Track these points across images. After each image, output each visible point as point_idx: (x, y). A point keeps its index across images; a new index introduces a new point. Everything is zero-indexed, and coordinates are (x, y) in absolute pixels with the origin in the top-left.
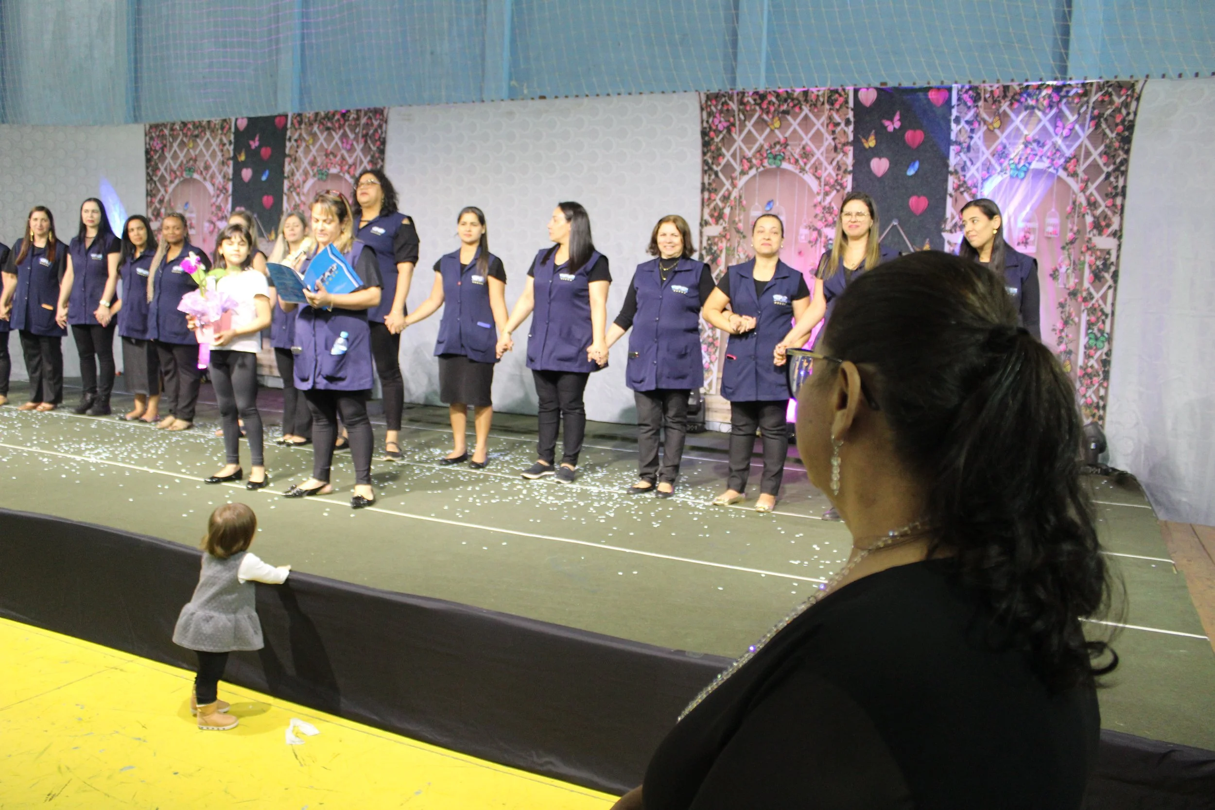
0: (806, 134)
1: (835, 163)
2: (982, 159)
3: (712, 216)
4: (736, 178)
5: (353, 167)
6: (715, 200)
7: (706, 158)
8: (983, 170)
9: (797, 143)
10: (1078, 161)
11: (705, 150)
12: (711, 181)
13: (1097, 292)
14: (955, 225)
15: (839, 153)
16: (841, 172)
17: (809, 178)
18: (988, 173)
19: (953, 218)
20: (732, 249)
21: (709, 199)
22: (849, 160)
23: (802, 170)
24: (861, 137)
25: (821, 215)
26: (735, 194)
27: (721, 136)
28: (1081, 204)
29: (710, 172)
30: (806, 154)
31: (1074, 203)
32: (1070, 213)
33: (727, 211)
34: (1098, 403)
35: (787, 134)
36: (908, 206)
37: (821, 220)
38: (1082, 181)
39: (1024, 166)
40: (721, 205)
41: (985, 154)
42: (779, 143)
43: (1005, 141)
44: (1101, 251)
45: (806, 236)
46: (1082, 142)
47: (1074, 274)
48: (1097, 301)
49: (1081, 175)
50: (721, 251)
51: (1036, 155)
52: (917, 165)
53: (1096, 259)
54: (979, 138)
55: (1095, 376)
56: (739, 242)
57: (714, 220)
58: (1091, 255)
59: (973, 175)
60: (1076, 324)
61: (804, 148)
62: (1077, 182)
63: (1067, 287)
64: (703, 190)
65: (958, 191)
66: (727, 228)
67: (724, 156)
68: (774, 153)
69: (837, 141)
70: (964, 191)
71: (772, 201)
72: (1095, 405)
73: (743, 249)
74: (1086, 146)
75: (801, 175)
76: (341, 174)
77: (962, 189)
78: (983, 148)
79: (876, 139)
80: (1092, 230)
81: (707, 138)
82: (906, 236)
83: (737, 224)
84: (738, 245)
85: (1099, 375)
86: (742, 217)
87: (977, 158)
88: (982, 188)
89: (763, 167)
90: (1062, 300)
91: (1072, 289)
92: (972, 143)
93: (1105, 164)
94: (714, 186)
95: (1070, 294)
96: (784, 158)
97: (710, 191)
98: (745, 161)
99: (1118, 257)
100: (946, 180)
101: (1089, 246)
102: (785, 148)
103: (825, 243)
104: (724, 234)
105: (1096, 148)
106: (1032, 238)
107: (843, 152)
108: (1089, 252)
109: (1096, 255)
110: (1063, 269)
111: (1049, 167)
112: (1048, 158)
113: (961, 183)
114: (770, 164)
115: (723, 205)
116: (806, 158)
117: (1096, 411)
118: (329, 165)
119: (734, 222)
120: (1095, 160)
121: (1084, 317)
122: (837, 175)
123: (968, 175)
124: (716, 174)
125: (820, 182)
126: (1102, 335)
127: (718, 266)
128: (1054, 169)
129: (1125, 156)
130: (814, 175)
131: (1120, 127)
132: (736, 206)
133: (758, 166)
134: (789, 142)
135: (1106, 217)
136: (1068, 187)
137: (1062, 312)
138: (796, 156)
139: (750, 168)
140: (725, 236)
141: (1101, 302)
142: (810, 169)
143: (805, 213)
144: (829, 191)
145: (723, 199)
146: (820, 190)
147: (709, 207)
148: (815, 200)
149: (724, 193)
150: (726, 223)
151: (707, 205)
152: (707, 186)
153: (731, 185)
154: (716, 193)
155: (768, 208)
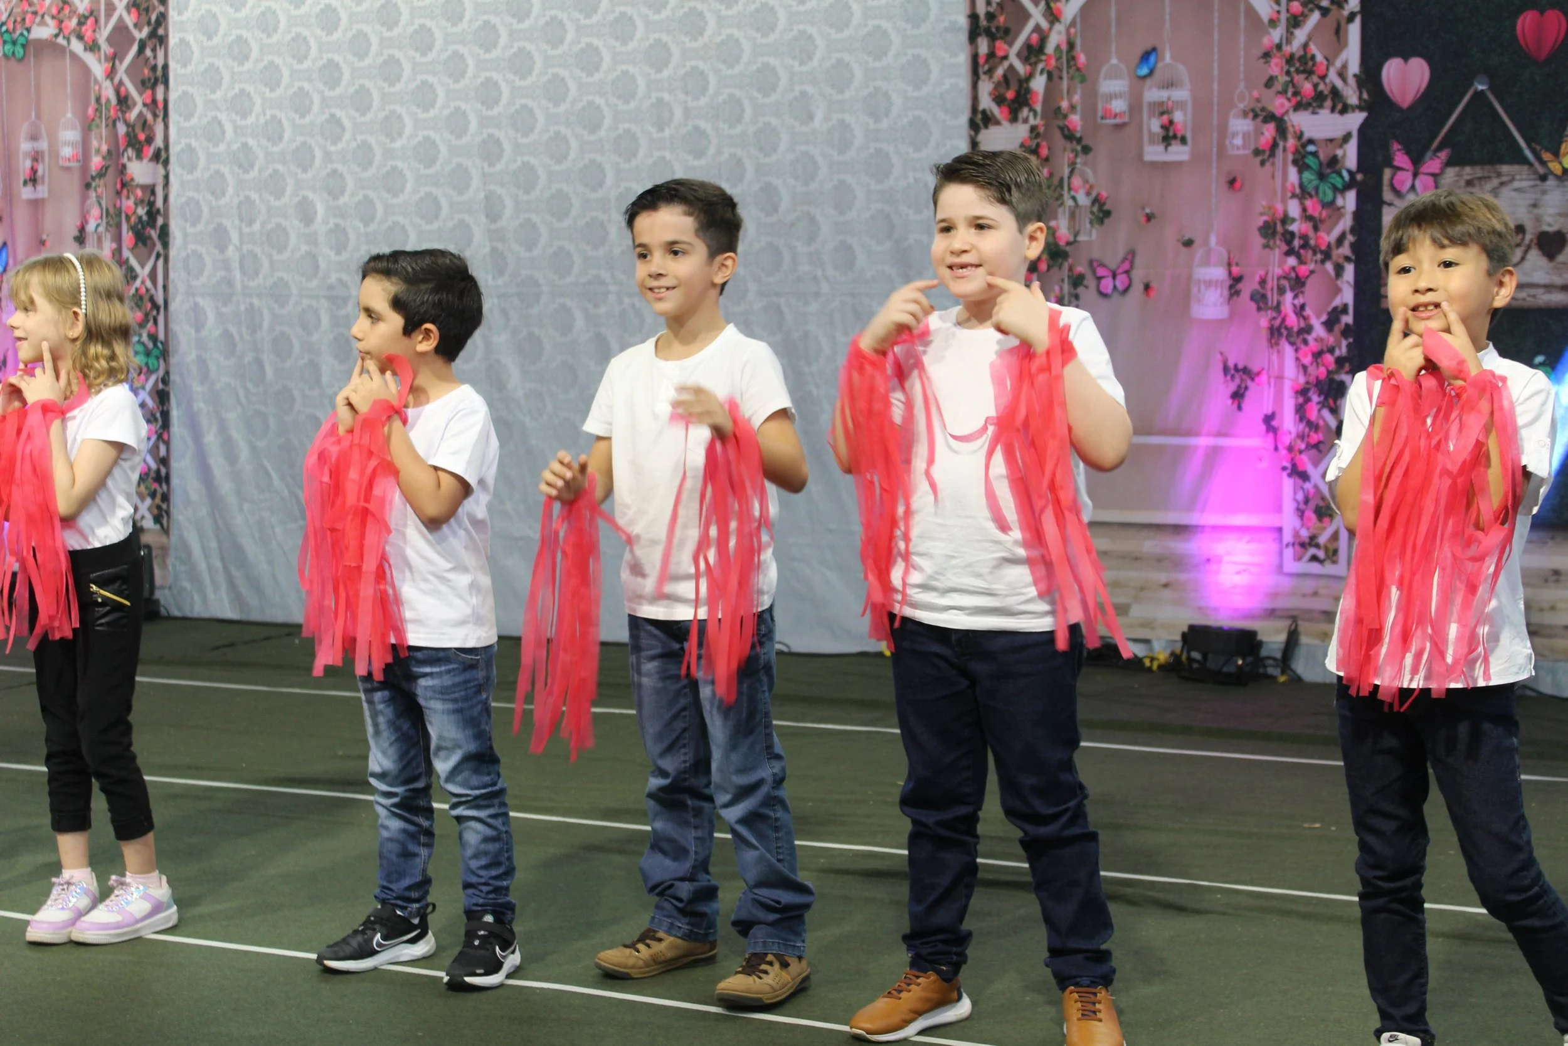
3: (999, 100)
5: (90, 22)
6: (1005, 58)
12: (993, 9)
20: (1055, 181)
21: (991, 55)
25: (1283, 79)
26: (1056, 38)
33: (1038, 84)
36: (1514, 38)
37: (1283, 92)
40: (1021, 68)
45: (1245, 136)
56: (1073, 165)
57: (1006, 110)
64: (974, 34)
66: (1042, 130)
71: (1154, 49)
73: (1086, 181)
76: (61, 40)
82: (1512, 120)
83: (1065, 117)
84: (1072, 172)
86: (1076, 98)
94: (1002, 19)
97: (992, 37)
103: (1296, 151)
104: (1033, 144)
115: (1028, 68)
118: (28, 17)
119: (1059, 108)
132: (1061, 70)
143: (1242, 76)
144: (1302, 14)
145: (1025, 53)
146: (1278, 12)
147: (991, 77)
148: (1265, 41)
149: (1029, 38)
150: (1039, 118)
151: (985, 73)
152: (983, 22)
153: (1044, 15)
154: (1009, 38)
155: (1144, 71)
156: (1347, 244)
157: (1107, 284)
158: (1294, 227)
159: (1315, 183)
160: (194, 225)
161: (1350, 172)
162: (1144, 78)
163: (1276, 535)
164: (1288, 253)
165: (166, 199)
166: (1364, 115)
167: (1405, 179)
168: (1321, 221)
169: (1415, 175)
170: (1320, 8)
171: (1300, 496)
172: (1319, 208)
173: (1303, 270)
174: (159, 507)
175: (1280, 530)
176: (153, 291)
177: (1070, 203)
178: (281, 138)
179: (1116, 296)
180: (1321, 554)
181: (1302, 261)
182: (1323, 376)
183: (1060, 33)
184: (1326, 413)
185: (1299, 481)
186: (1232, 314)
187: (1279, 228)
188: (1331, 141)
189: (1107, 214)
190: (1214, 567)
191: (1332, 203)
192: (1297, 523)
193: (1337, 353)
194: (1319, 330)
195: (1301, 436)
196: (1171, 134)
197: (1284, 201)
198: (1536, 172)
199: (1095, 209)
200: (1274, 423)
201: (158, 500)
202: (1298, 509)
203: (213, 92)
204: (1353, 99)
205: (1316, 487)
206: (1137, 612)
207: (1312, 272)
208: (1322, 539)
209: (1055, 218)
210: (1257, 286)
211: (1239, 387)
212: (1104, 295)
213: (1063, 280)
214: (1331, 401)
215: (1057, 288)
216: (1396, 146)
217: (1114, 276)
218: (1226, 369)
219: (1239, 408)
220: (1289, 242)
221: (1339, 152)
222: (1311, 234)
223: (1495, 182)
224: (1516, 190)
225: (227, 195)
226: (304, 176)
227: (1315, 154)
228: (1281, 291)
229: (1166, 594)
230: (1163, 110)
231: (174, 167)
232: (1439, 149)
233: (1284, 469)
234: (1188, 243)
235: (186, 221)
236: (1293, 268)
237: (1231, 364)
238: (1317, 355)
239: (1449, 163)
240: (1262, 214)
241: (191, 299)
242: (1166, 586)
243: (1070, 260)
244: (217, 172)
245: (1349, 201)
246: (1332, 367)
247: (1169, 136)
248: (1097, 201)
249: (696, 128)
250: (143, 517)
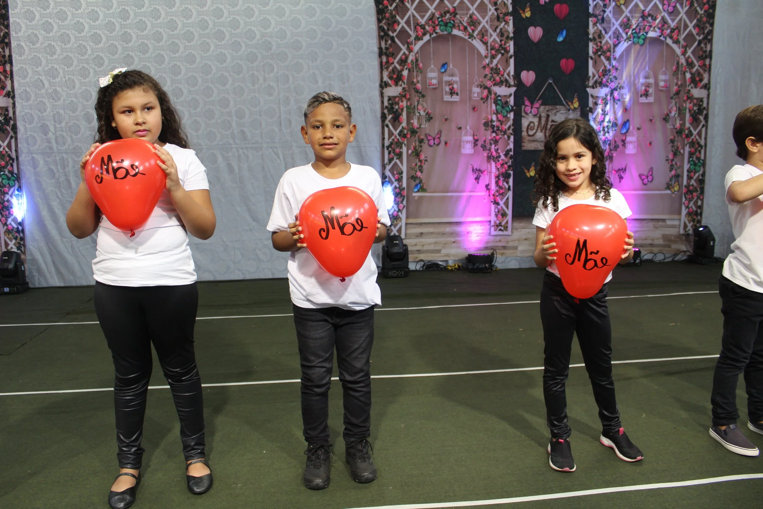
0: (473, 5)
1: (498, 30)
2: (613, 29)
3: (391, 78)
4: (411, 43)
6: (393, 63)
7: (381, 25)
8: (614, 38)
9: (465, 12)
10: (679, 31)
11: (380, 17)
12: (387, 46)
13: (695, 130)
14: (596, 82)
15: (502, 22)
16: (504, 38)
17: (477, 43)
18: (618, 40)
19: (594, 76)
20: (413, 107)
21: (387, 62)
22: (510, 28)
23: (471, 36)
24: (519, 9)
25: (490, 75)
26: (411, 57)
27: (394, 5)
28: (682, 64)
29: (386, 37)
30: (473, 22)
31: (678, 63)
32: (675, 71)
33: (405, 73)
34: (697, 211)
35: (455, 5)
36: (560, 67)
37: (490, 80)
38: (683, 47)
39: (643, 34)
40: (399, 67)
41: (616, 25)
42: (448, 12)
43: (629, 15)
44: (697, 99)
45: (478, 93)
46: (682, 17)
47: (679, 118)
48: (695, 137)
49: (682, 42)
50: (402, 110)
51: (651, 26)
52: (564, 33)
53: (694, 106)
54: (610, 12)
55: (694, 192)
56: (418, 101)
57: (393, 82)
58: (690, 103)
59: (607, 42)
60: (681, 155)
61: (471, 17)
62: (679, 48)
63: (675, 127)
64: (381, 54)
65: (597, 55)
66: (407, 89)
67: (399, 23)
68: (445, 21)
69: (499, 12)
70: (601, 55)
71: (446, 63)
72: (694, 213)
73: (423, 107)
74: (685, 21)
75: (470, 40)
77: (599, 53)
78: (613, 20)
79: (531, 10)
80: (690, 84)
81: (381, 6)
82: (559, 92)
83: (415, 85)
84: (418, 104)
85: (697, 191)
86: (419, 78)
87: (610, 28)
88: (614, 52)
89: (436, 33)
90: (672, 137)
91: (678, 129)
92: (605, 16)
93: (697, 34)
94: (391, 50)
95: (677, 133)
96: (454, 26)
97: (388, 56)
98: (419, 28)
99: (708, 104)
100: (587, 46)
101: (689, 96)
102: (455, 16)
103: (494, 99)
104: (403, 94)
105: (691, 22)
106: (651, 90)
107: (505, 21)
108: (689, 101)
109: (694, 102)
110: (673, 113)
111: (660, 36)
112: (659, 28)
113: (599, 48)
114: (442, 31)
115: (401, 67)
116: (474, 26)
117: (695, 217)
119: (413, 82)
120: (690, 31)
121: (687, 149)
122: (501, 41)
123: (603, 42)
124: (392, 39)
125: (487, 47)
126: (699, 162)
127: (401, 123)
128: (664, 37)
129: (710, 28)
130: (481, 40)
131: (707, 6)
132: (414, 69)
133: (431, 32)
134: (458, 12)
135: (699, 74)
136: (673, 51)
137: (672, 147)
138: (465, 24)
139: (424, 34)
140: (405, 96)
141: (697, 137)
142: (477, 35)
143: (476, 74)
144: (495, 55)
145: (400, 62)
146: (488, 53)
147: (387, 70)
148: (484, 63)
149: (401, 57)
150: (406, 85)
151: (385, 68)
152: (384, 50)
153: (407, 49)
154: (394, 56)
155: (443, 70)
156: (511, 129)
157: (432, 142)
158: (494, 124)
159: (501, 109)
160: (30, 124)
161: (511, 106)
162: (443, 72)
163: (489, 223)
164: (493, 132)
165: (14, 113)
166: (515, 88)
167: (528, 109)
168: (503, 122)
169: (532, 108)
170: (501, 53)
171: (496, 210)
172: (502, 117)
173: (498, 137)
174: (19, 243)
175: (490, 221)
176: (10, 152)
177: (418, 114)
178: (74, 88)
179: (435, 146)
180: (502, 228)
181: (497, 135)
182: (504, 172)
183: (413, 56)
184: (505, 183)
185: (496, 205)
186: (475, 152)
187: (490, 123)
188: (506, 96)
189: (431, 118)
190: (470, 235)
191: (506, 116)
192: (496, 219)
193: (508, 164)
194: (503, 157)
195: (497, 191)
196: (453, 92)
197: (491, 115)
198: (567, 108)
199: (427, 116)
200: (489, 187)
201: (18, 240)
202: (496, 214)
203: (38, 68)
204: (512, 83)
205: (502, 207)
206: (444, 252)
207: (500, 138)
208: (503, 224)
209: (413, 119)
210: (483, 143)
211: (478, 175)
212: (430, 146)
213: (416, 141)
214: (506, 179)
215: (414, 143)
216: (525, 99)
217: (434, 139)
218: (473, 170)
219: (478, 183)
220: (493, 128)
221: (508, 100)
222: (500, 126)
223: (555, 111)
224: (561, 113)
225: (47, 111)
226: (87, 103)
227: (500, 100)
228: (491, 144)
229: (454, 245)
230: (450, 83)
231: (17, 99)
232: (538, 100)
233: (492, 202)
234: (460, 128)
235: (26, 122)
236: (495, 137)
237: (475, 168)
238: (502, 165)
239: (542, 104)
240: (484, 119)
241: (30, 156)
242: (454, 242)
243: (418, 134)
244: (41, 101)
245: (511, 115)
246: (507, 169)
247: (452, 92)
248: (428, 114)
249: (269, 85)
250: (12, 248)
